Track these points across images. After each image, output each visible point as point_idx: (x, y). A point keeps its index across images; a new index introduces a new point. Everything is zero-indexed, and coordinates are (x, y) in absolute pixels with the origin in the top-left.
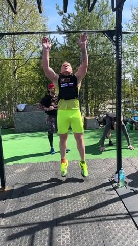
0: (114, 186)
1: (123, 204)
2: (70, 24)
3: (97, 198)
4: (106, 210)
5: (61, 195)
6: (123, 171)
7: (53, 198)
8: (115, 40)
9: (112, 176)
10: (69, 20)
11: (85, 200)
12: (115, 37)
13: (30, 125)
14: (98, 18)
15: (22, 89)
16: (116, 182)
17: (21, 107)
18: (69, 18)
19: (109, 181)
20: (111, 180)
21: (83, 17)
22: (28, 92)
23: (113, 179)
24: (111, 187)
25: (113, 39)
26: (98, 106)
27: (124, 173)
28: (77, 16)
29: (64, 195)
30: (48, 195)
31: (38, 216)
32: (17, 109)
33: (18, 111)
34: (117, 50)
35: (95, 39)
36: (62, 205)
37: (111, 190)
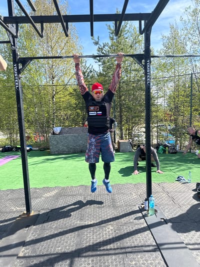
0: (144, 214)
1: (153, 235)
2: (105, 52)
3: (125, 227)
4: (133, 242)
5: (87, 223)
6: (153, 198)
7: (78, 225)
8: (143, 64)
9: (142, 203)
10: (104, 49)
11: (111, 230)
12: (143, 61)
13: (65, 148)
14: (131, 46)
15: (60, 113)
16: (146, 210)
17: (57, 130)
18: (104, 47)
19: (138, 209)
20: (141, 208)
21: (117, 46)
22: (66, 116)
23: (143, 206)
24: (140, 215)
25: (141, 63)
26: (132, 129)
27: (153, 200)
28: (112, 45)
29: (90, 223)
30: (73, 223)
31: (59, 247)
32: (53, 132)
33: (54, 133)
34: (146, 74)
35: (129, 66)
36: (87, 235)
37: (140, 218)
